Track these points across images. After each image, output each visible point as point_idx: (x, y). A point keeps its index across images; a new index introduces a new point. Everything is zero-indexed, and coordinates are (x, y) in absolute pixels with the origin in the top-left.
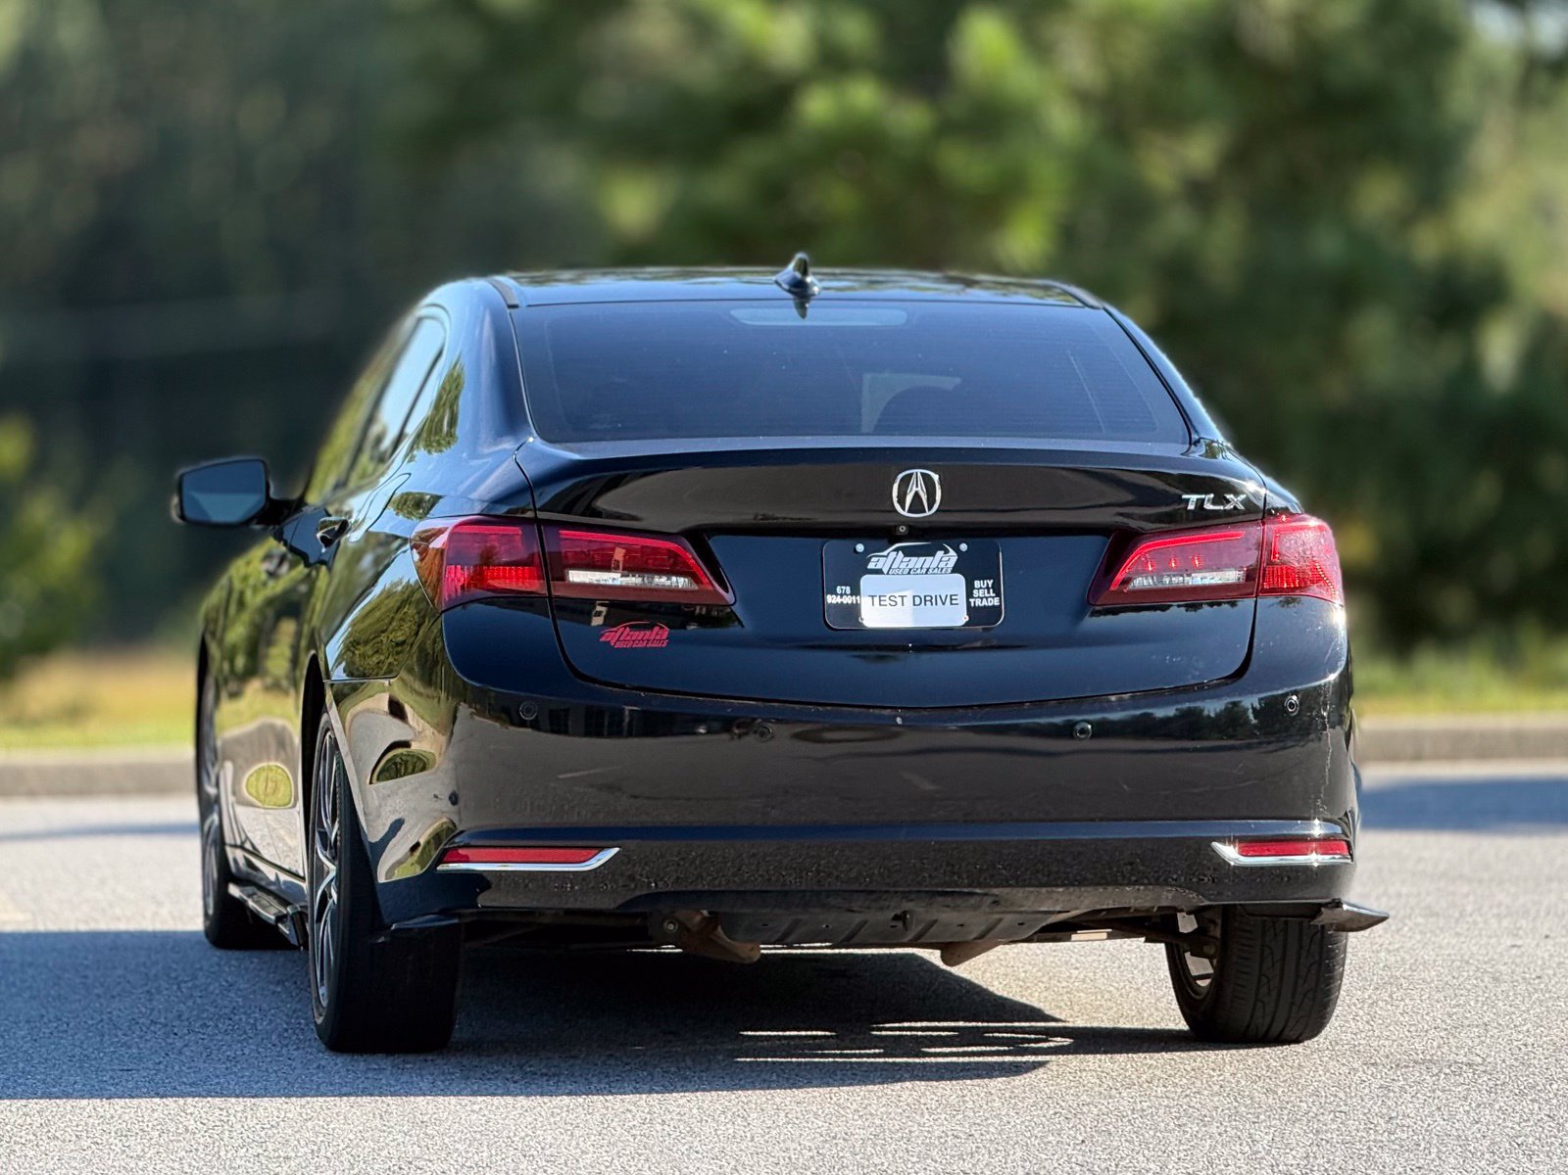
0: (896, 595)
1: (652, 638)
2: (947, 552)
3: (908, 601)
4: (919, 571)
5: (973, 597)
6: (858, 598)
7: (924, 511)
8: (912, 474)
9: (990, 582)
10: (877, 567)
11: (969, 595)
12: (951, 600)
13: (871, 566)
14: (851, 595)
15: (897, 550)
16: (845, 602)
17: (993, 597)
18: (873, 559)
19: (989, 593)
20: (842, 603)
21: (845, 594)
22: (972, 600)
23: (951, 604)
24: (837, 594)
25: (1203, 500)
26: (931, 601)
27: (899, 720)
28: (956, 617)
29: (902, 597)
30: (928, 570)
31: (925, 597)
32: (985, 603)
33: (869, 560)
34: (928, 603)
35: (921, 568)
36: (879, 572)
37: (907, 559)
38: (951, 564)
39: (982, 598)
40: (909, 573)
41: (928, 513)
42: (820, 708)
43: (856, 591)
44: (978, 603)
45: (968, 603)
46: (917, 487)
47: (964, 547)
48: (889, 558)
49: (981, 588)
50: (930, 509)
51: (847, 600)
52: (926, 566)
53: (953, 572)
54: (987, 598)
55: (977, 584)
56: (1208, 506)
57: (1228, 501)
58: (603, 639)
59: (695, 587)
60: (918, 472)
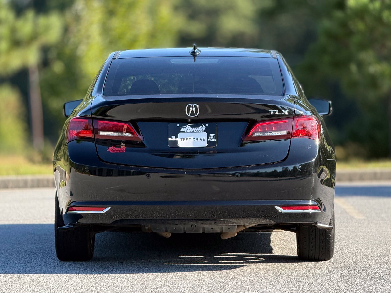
0: (188, 138)
1: (121, 150)
2: (202, 126)
3: (192, 140)
4: (195, 132)
5: (209, 139)
6: (177, 139)
7: (195, 115)
8: (191, 105)
9: (214, 135)
10: (183, 130)
11: (208, 138)
12: (203, 139)
13: (181, 130)
14: (176, 138)
15: (189, 126)
16: (174, 140)
17: (214, 139)
18: (182, 128)
19: (213, 137)
20: (173, 140)
21: (174, 138)
22: (209, 140)
23: (203, 141)
24: (171, 138)
25: (275, 112)
26: (198, 140)
27: (186, 173)
28: (204, 144)
29: (190, 139)
30: (197, 131)
31: (196, 139)
32: (212, 140)
33: (181, 128)
34: (197, 140)
35: (195, 131)
36: (184, 132)
37: (192, 128)
38: (204, 129)
39: (211, 139)
40: (192, 132)
41: (196, 116)
42: (165, 169)
43: (177, 137)
44: (210, 140)
45: (208, 140)
46: (193, 108)
47: (207, 125)
48: (187, 128)
49: (211, 136)
50: (196, 114)
51: (174, 139)
52: (197, 130)
53: (204, 131)
54: (213, 139)
55: (210, 135)
56: (277, 113)
57: (283, 112)
58: (108, 150)
59: (132, 136)
60: (193, 104)
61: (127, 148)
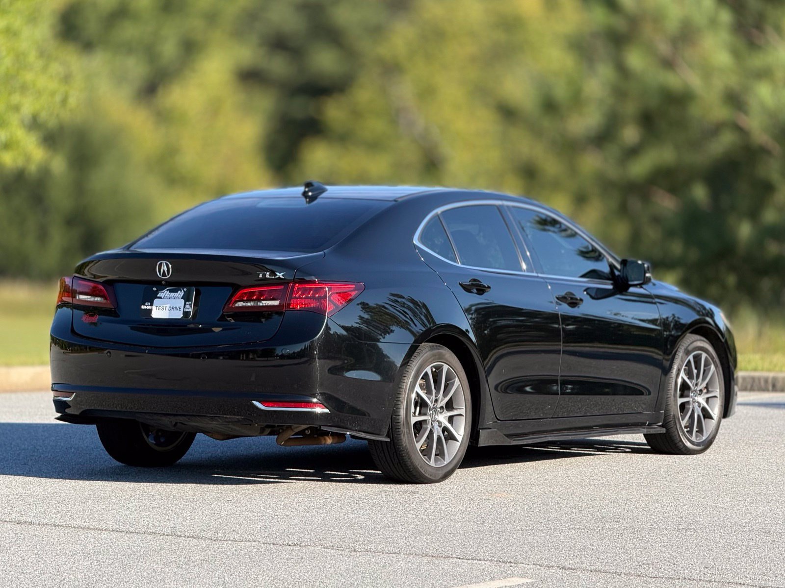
0: (164, 306)
1: (94, 319)
3: (167, 309)
4: (172, 298)
6: (152, 307)
8: (162, 263)
9: (190, 303)
10: (160, 296)
11: (184, 307)
13: (158, 296)
14: (150, 306)
15: (167, 290)
17: (190, 308)
18: (160, 293)
19: (189, 306)
20: (146, 308)
21: (148, 305)
23: (179, 310)
24: (145, 305)
25: (266, 274)
26: (174, 309)
28: (179, 315)
29: (166, 307)
30: (175, 297)
31: (172, 307)
32: (188, 310)
33: (158, 294)
36: (160, 298)
37: (170, 293)
38: (182, 296)
39: (187, 308)
40: (169, 298)
41: (168, 277)
43: (152, 305)
44: (186, 310)
45: (183, 310)
46: (164, 268)
47: (185, 289)
50: (168, 275)
51: (148, 307)
53: (182, 299)
55: (187, 303)
56: (268, 276)
57: (277, 275)
58: (82, 319)
59: (104, 302)
60: (164, 262)
61: (100, 316)
